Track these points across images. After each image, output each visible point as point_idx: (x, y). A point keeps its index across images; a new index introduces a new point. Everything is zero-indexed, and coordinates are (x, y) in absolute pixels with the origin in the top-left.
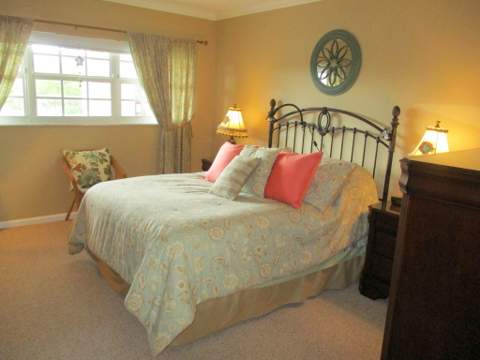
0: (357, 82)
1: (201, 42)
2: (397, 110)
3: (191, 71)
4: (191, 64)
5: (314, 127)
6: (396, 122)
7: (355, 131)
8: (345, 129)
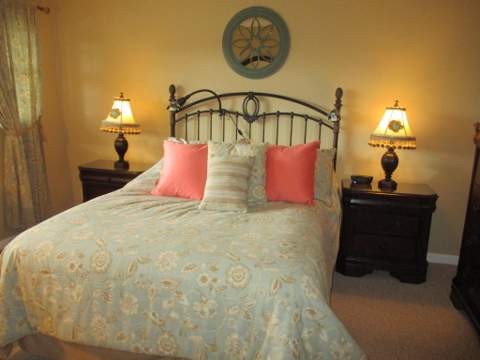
0: (285, 67)
1: (41, 9)
2: (339, 92)
3: (34, 49)
4: (33, 39)
5: (238, 114)
6: (338, 105)
7: (292, 115)
8: (279, 114)
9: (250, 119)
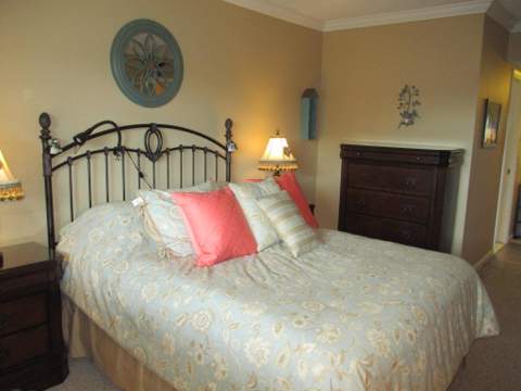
2: (229, 124)
5: (139, 152)
6: (229, 135)
7: (194, 148)
8: (181, 148)
9: (154, 156)
